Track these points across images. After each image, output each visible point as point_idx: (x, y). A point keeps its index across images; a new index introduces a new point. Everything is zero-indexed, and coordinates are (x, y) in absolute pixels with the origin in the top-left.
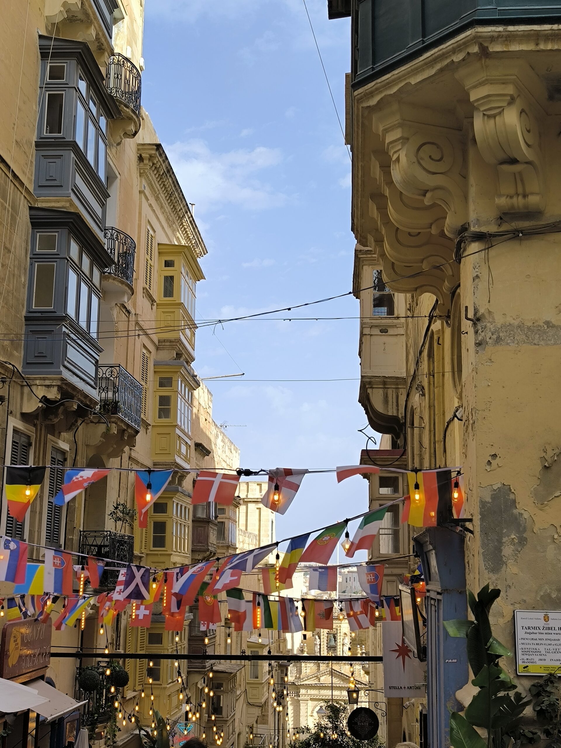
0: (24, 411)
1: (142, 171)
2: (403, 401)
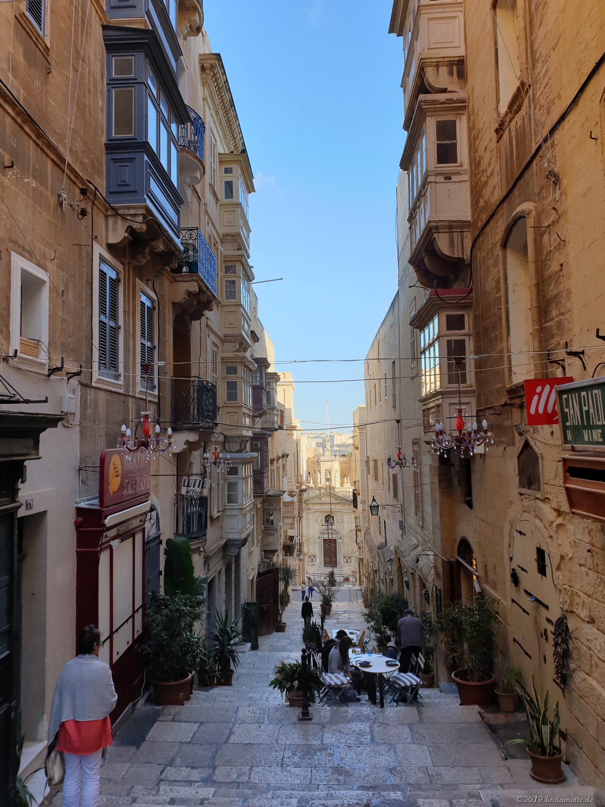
0: (111, 241)
1: (204, 81)
2: (468, 243)
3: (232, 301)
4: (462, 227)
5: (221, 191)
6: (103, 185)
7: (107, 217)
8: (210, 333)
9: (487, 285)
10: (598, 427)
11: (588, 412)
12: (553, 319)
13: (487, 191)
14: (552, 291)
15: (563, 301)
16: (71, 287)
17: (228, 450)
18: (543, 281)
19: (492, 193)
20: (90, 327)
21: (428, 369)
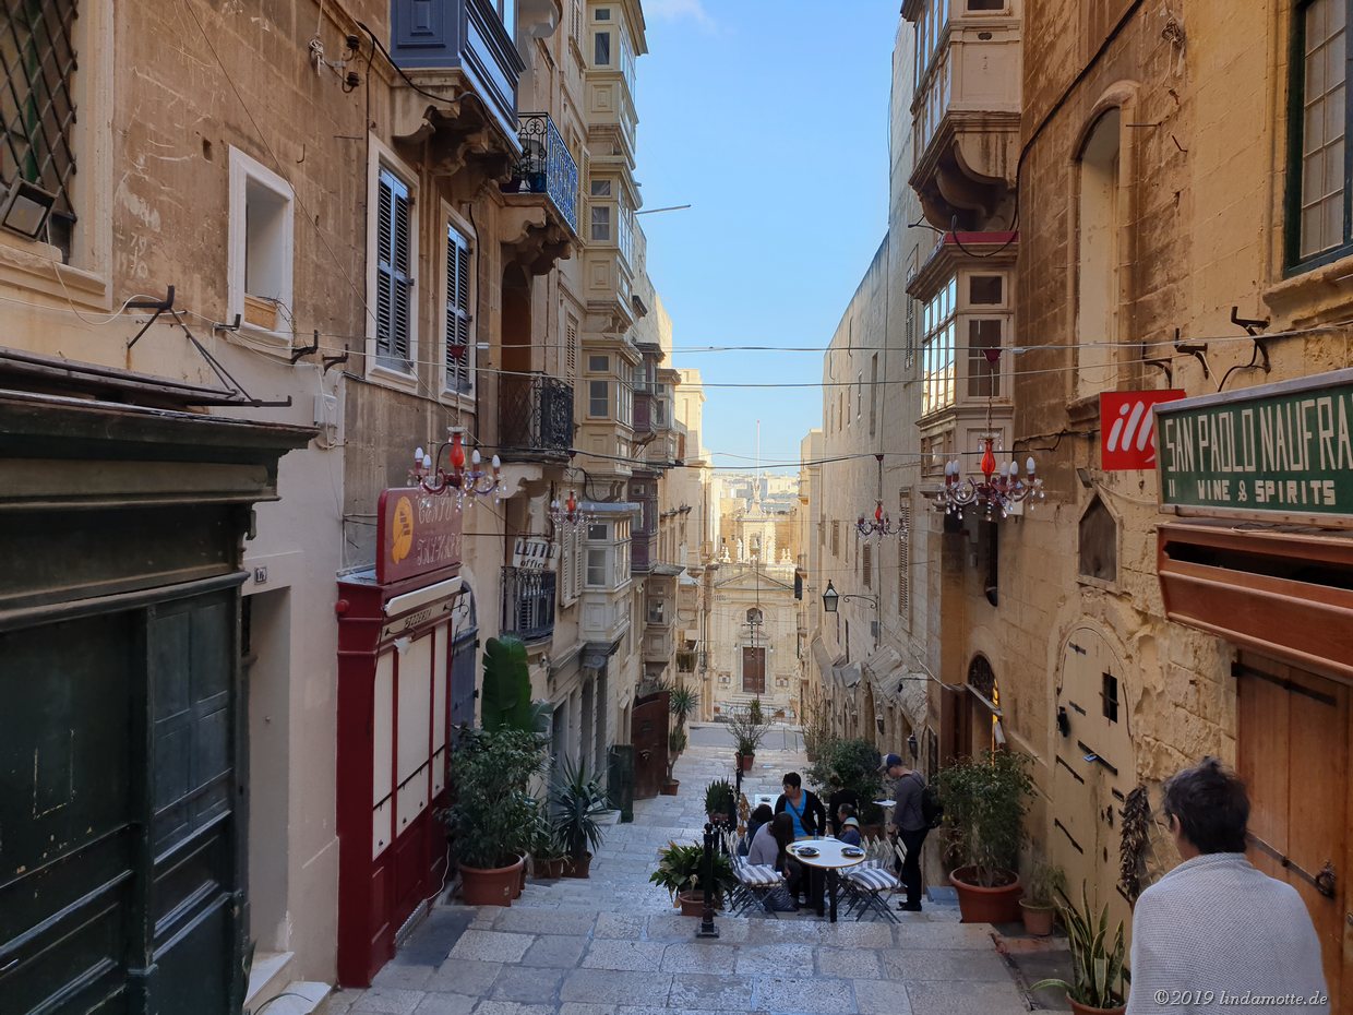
0: (398, 134)
2: (1014, 153)
3: (602, 243)
4: (1005, 125)
5: (588, 49)
6: (386, 33)
7: (392, 89)
8: (564, 298)
9: (1044, 228)
10: (1224, 476)
11: (1207, 450)
12: (1156, 288)
13: (1053, 62)
14: (1156, 239)
15: (1176, 258)
16: (330, 210)
17: (591, 497)
18: (1143, 223)
19: (1063, 63)
20: (361, 279)
21: (934, 370)
